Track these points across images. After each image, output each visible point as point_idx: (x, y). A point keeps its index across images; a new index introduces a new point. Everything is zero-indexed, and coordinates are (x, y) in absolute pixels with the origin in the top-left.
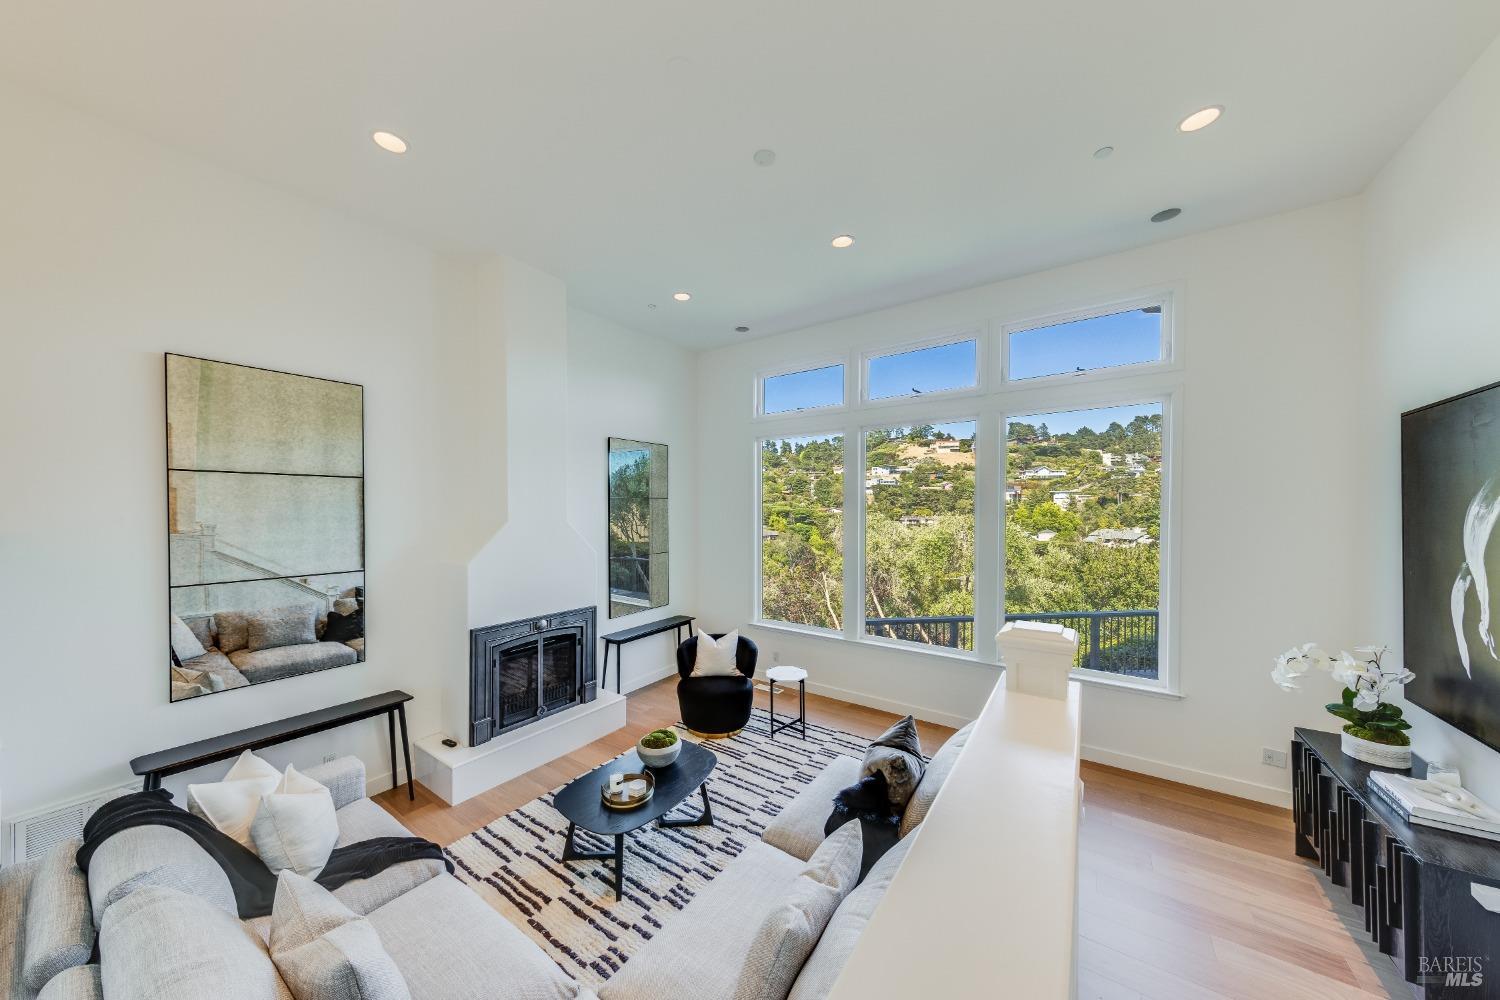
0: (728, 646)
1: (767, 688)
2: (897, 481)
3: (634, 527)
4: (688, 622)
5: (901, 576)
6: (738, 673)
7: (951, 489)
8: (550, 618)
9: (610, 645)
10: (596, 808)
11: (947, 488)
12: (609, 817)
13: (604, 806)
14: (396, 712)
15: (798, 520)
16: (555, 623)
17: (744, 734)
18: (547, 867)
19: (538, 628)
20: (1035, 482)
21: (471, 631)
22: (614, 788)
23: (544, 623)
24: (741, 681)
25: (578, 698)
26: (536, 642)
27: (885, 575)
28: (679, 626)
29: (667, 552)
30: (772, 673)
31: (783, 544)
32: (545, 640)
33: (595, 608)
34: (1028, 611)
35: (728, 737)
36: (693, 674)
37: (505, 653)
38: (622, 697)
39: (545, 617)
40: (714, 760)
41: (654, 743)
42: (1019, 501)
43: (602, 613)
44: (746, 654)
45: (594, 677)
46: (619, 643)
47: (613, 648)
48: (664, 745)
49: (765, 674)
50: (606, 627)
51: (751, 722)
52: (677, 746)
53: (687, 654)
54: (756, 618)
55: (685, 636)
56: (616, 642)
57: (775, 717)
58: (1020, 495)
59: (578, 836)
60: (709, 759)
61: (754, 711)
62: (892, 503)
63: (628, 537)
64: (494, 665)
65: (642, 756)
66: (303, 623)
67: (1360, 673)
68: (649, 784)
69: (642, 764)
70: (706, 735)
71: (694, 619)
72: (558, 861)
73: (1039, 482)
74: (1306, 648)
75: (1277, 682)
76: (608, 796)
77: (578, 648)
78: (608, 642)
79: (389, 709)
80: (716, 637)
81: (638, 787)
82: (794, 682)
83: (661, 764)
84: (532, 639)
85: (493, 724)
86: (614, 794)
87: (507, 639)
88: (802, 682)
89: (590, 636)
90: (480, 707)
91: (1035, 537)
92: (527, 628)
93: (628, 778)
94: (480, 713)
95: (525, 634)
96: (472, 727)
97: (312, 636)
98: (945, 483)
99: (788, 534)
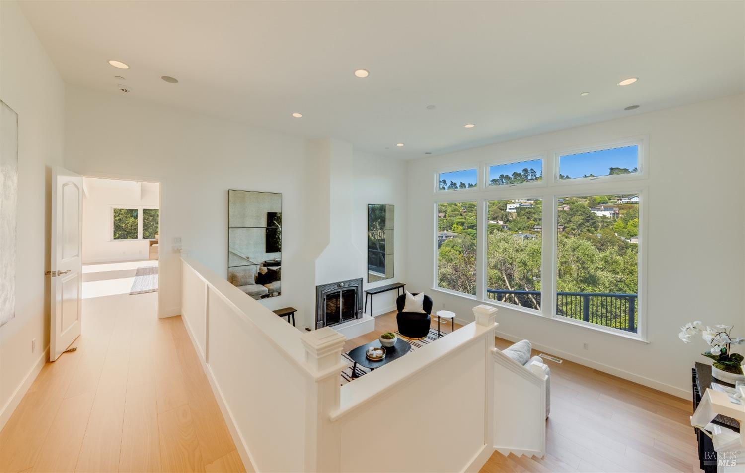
0: (420, 299)
1: (437, 319)
2: (532, 205)
3: (378, 233)
4: (402, 286)
5: (519, 267)
6: (424, 312)
7: (568, 210)
8: (345, 283)
9: (368, 295)
10: (364, 358)
11: (566, 209)
12: (369, 362)
13: (366, 358)
14: (291, 316)
15: (469, 228)
16: (347, 286)
17: (425, 339)
18: (346, 379)
19: (340, 287)
20: (629, 205)
21: (317, 287)
22: (371, 352)
23: (342, 284)
24: (425, 316)
25: (355, 317)
26: (339, 292)
27: (509, 266)
28: (398, 288)
29: (393, 254)
30: (439, 313)
31: (460, 241)
32: (343, 291)
33: (362, 279)
34: (597, 291)
35: (419, 340)
36: (403, 311)
37: (328, 296)
38: (373, 318)
39: (343, 282)
40: (410, 347)
41: (386, 337)
42: (617, 217)
43: (365, 281)
44: (428, 303)
45: (361, 308)
46: (372, 294)
47: (369, 296)
48: (390, 339)
49: (436, 313)
50: (367, 287)
51: (429, 335)
52: (395, 340)
53: (401, 301)
54: (434, 287)
55: (401, 293)
56: (371, 294)
57: (440, 333)
58: (618, 214)
59: (357, 370)
60: (408, 346)
61: (430, 330)
62: (529, 218)
63: (375, 238)
64: (324, 301)
65: (381, 342)
66: (250, 277)
67: (713, 337)
68: (384, 353)
69: (381, 345)
70: (408, 338)
71: (405, 285)
72: (349, 377)
73: (633, 205)
74: (695, 323)
75: (681, 338)
76: (368, 355)
77: (355, 295)
78: (367, 293)
79: (288, 314)
80: (414, 295)
81: (380, 353)
82: (449, 318)
83: (389, 346)
84: (338, 291)
85: (324, 323)
86: (370, 355)
87: (330, 291)
88: (453, 318)
89: (360, 291)
90: (319, 316)
91: (629, 240)
92: (336, 286)
93: (376, 349)
94: (319, 319)
95: (336, 289)
96: (316, 324)
97: (254, 283)
98: (564, 206)
99: (463, 235)
